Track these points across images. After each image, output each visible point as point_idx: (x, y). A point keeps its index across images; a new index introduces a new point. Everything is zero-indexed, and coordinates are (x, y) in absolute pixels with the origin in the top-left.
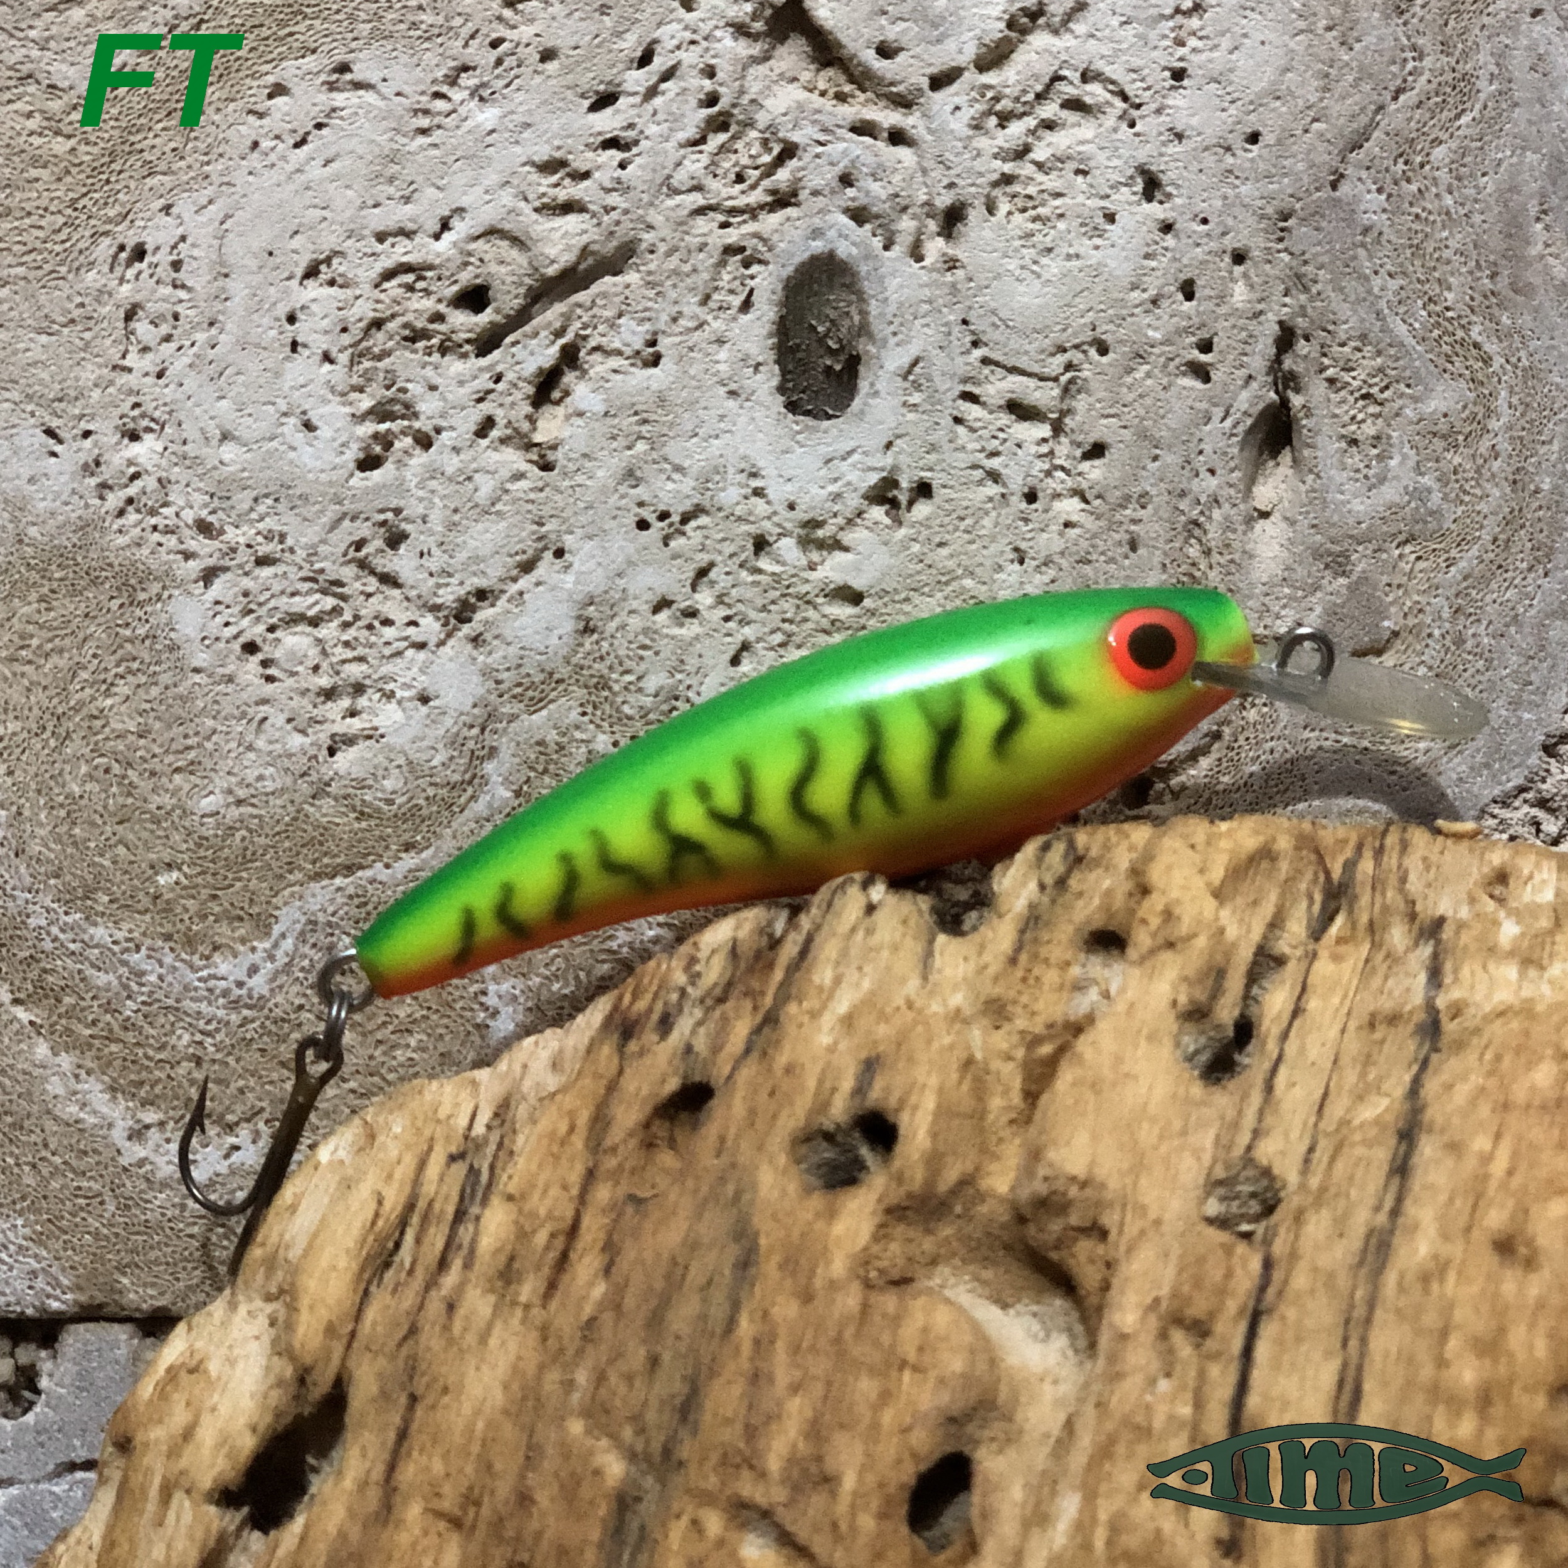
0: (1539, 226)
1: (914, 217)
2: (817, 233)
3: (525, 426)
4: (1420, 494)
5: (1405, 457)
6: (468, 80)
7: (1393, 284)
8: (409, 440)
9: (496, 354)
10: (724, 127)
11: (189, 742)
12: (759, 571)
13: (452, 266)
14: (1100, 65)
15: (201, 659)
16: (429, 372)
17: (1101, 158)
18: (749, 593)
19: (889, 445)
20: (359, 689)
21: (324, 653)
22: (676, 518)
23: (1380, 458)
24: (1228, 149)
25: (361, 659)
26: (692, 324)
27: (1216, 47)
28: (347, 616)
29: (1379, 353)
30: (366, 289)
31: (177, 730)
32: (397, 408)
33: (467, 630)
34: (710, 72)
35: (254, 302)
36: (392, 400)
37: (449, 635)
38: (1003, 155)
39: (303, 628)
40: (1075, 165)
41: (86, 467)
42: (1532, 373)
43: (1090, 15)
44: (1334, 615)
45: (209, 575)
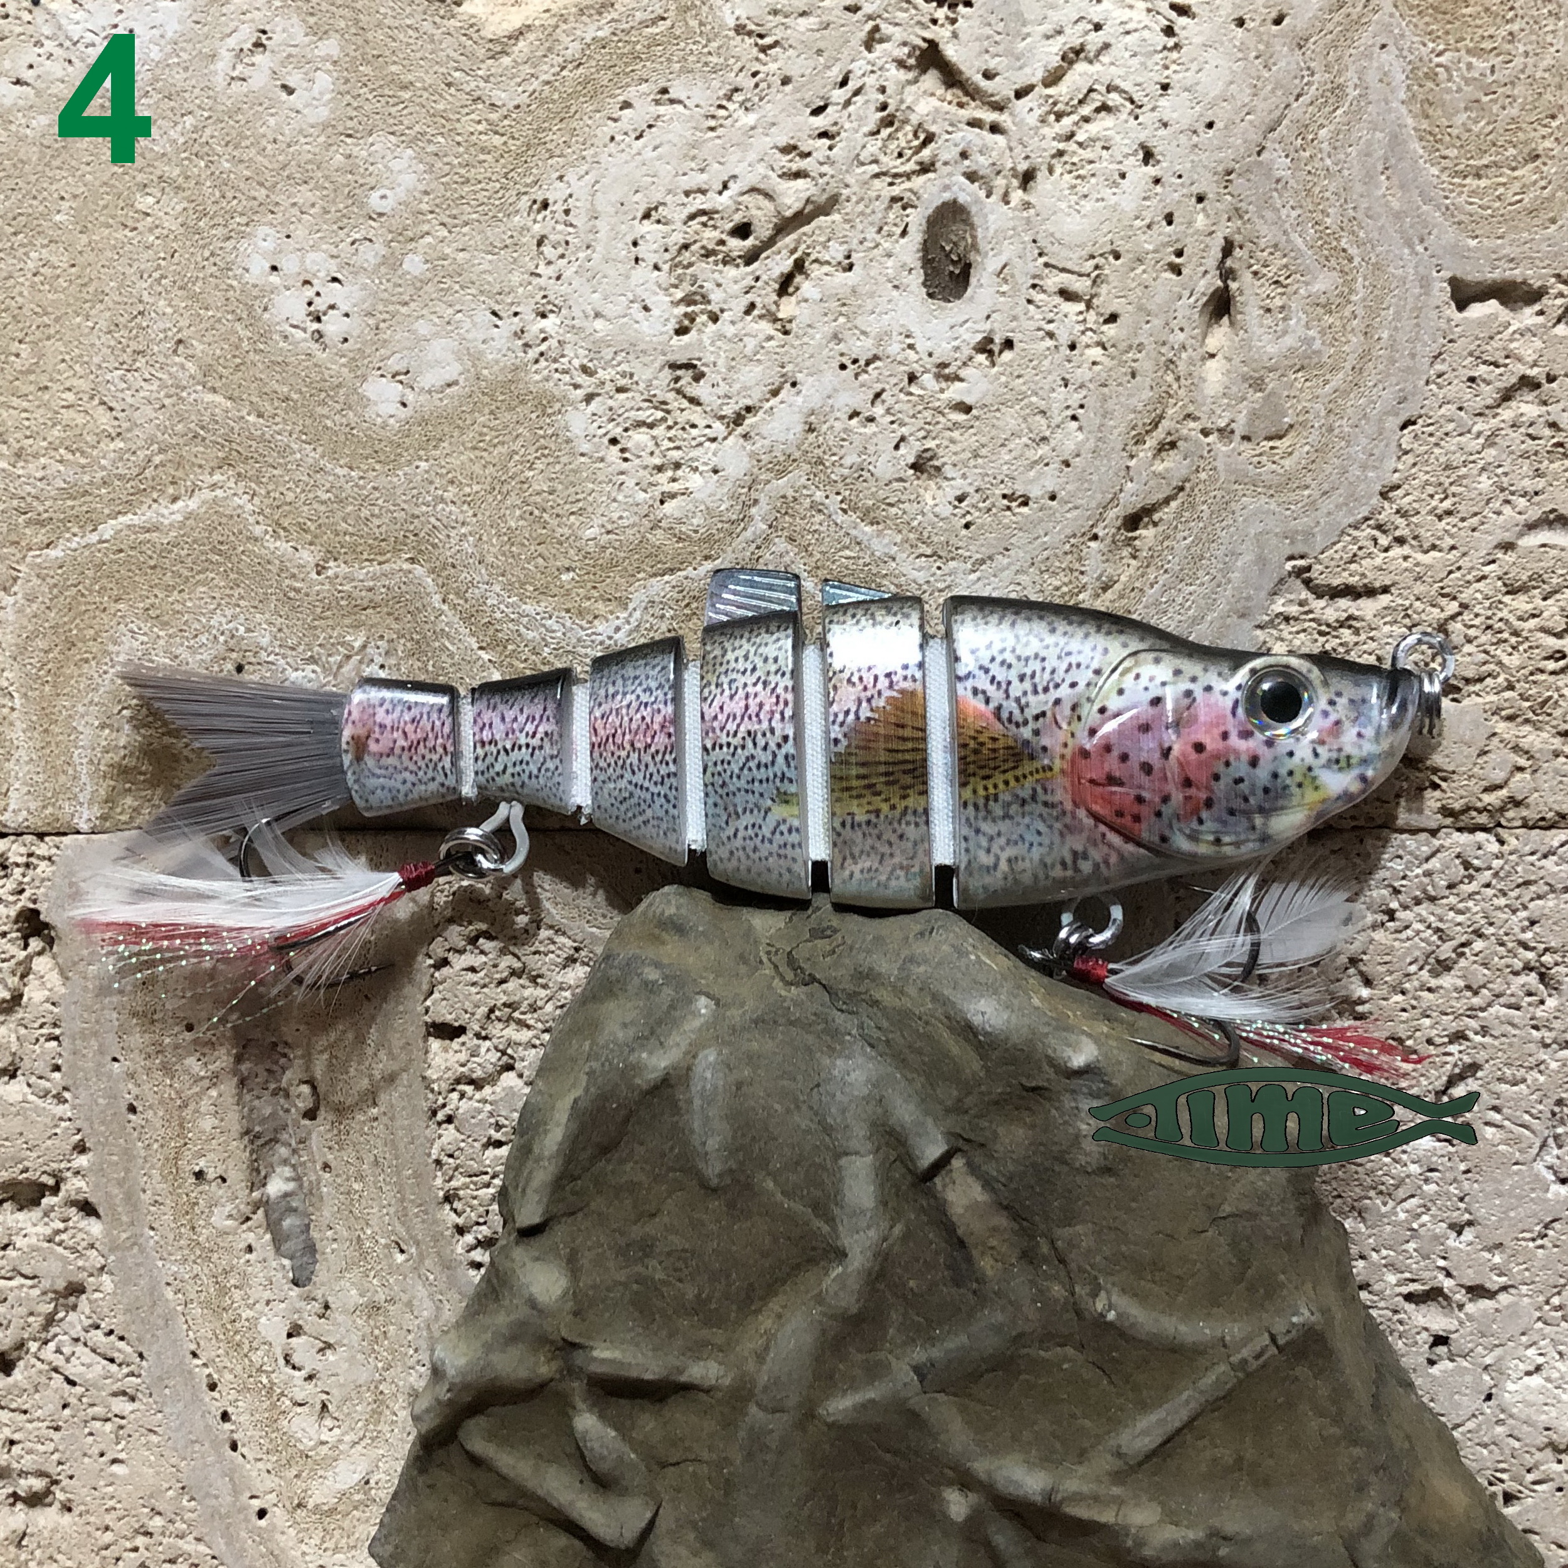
0: (1383, 177)
1: (1005, 177)
2: (946, 188)
3: (773, 308)
4: (1308, 341)
5: (1299, 319)
6: (738, 97)
7: (1294, 214)
8: (704, 318)
9: (756, 265)
10: (891, 124)
11: (579, 497)
12: (911, 394)
13: (730, 211)
14: (1118, 82)
15: (585, 447)
16: (716, 275)
17: (1118, 138)
18: (905, 407)
19: (988, 317)
20: (677, 466)
21: (657, 444)
22: (862, 363)
23: (1284, 319)
24: (1195, 132)
25: (678, 448)
26: (872, 245)
27: (1187, 70)
28: (670, 423)
29: (1285, 256)
30: (679, 225)
31: (571, 490)
32: (698, 298)
33: (740, 430)
34: (883, 90)
35: (613, 234)
36: (695, 293)
37: (730, 434)
38: (1058, 138)
39: (644, 429)
40: (1102, 144)
41: (516, 333)
42: (1377, 267)
43: (1113, 51)
44: (1254, 415)
45: (589, 399)
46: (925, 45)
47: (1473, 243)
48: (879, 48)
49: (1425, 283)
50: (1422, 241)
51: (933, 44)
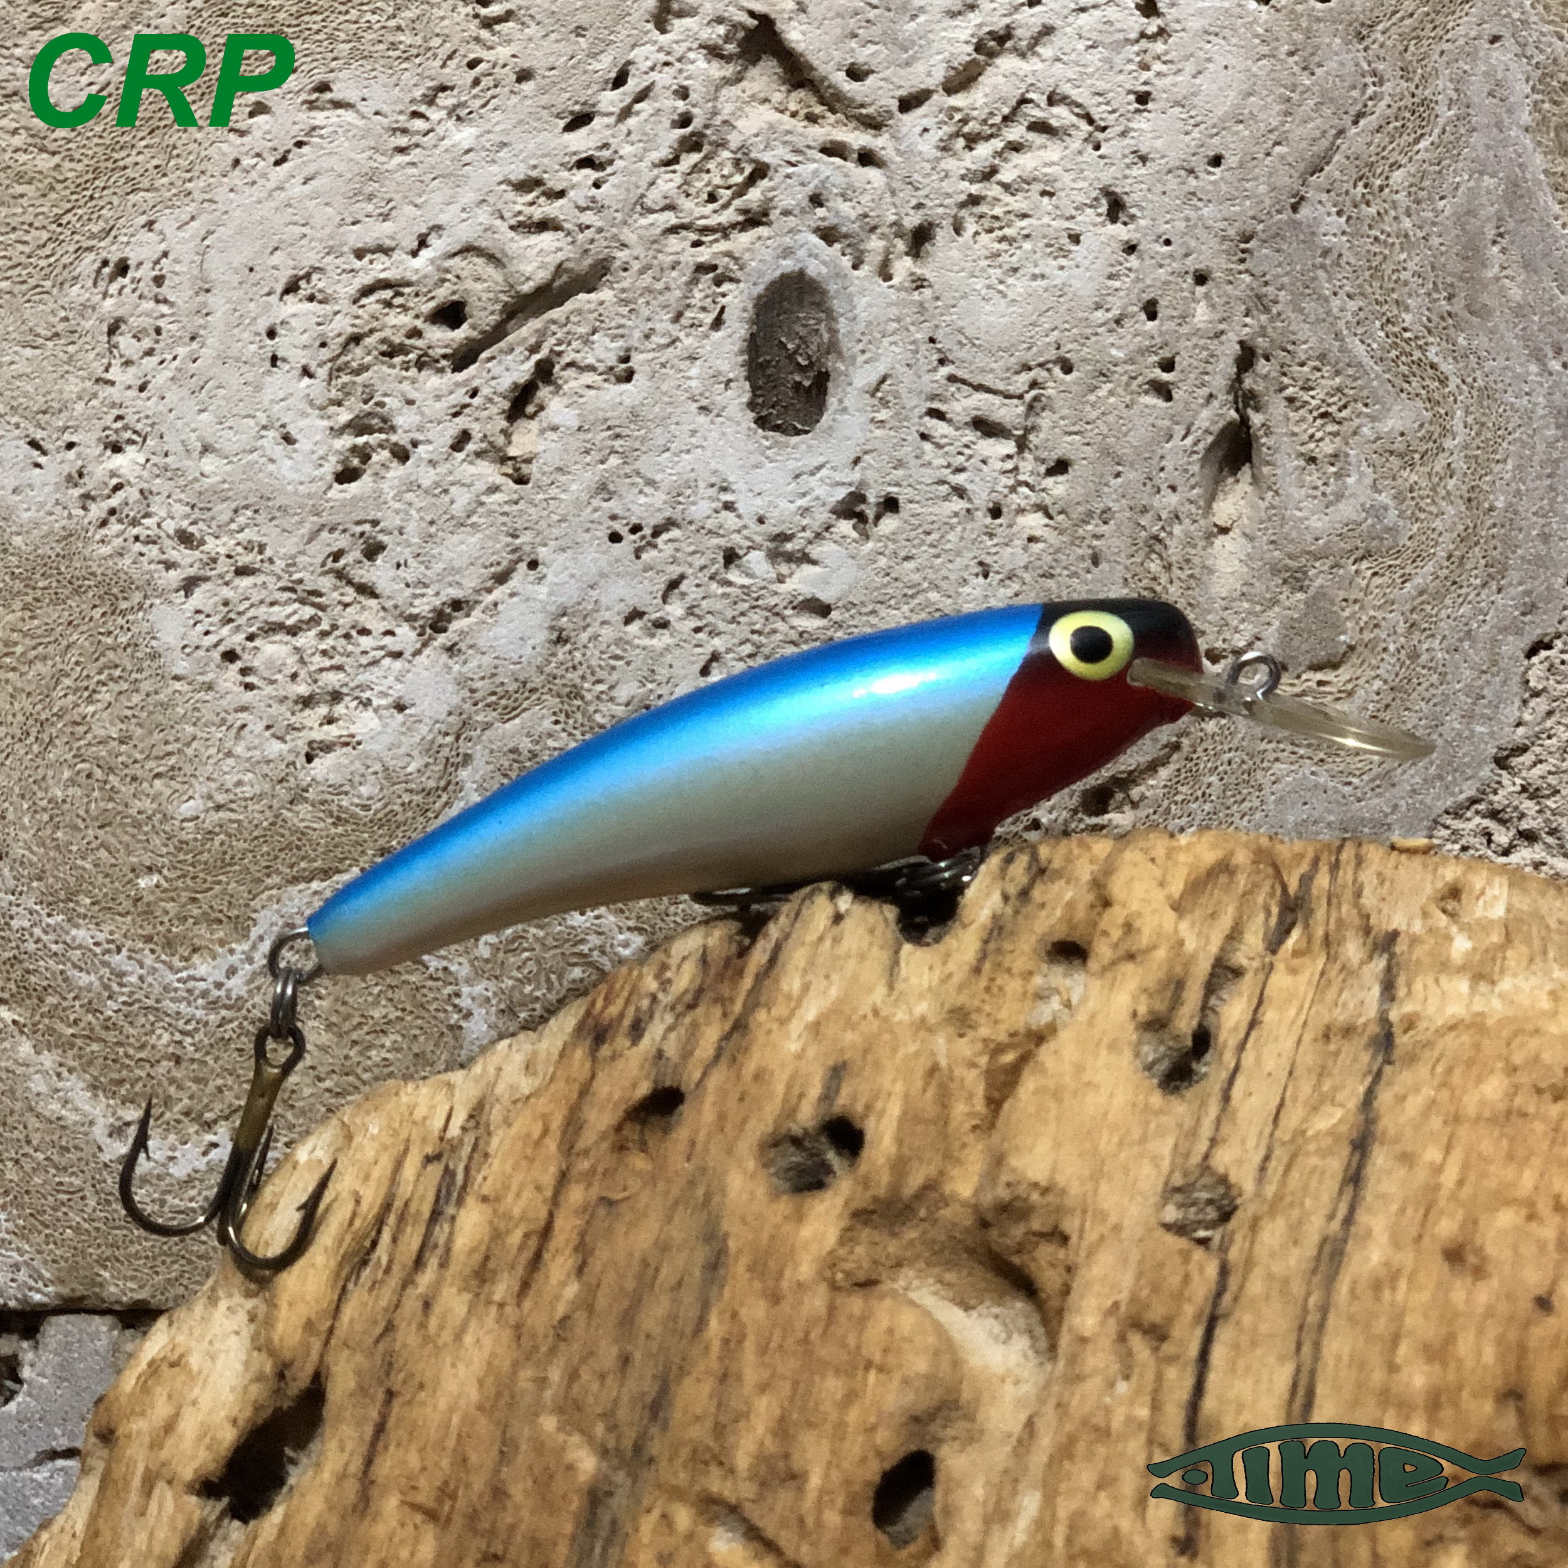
0: (1495, 249)
1: (883, 236)
2: (787, 252)
3: (501, 440)
4: (1376, 511)
5: (1362, 475)
6: (446, 100)
7: (1352, 305)
8: (386, 454)
9: (472, 369)
10: (696, 147)
11: (169, 748)
12: (729, 584)
13: (430, 282)
14: (1066, 89)
15: (182, 666)
16: (406, 386)
17: (1067, 178)
18: (718, 605)
19: (857, 461)
20: (336, 697)
21: (302, 661)
22: (647, 531)
23: (1338, 475)
24: (1191, 171)
25: (339, 668)
26: (663, 341)
27: (1179, 72)
28: (325, 626)
29: (1338, 373)
30: (344, 305)
31: (157, 737)
32: (375, 421)
33: (442, 639)
34: (683, 93)
35: (234, 319)
36: (369, 414)
37: (425, 645)
38: (970, 176)
39: (280, 636)
40: (1040, 187)
41: (69, 478)
42: (1486, 393)
43: (1057, 40)
44: (1291, 628)
45: (189, 585)
46: (752, 23)
48: (678, 25)
51: (765, 22)
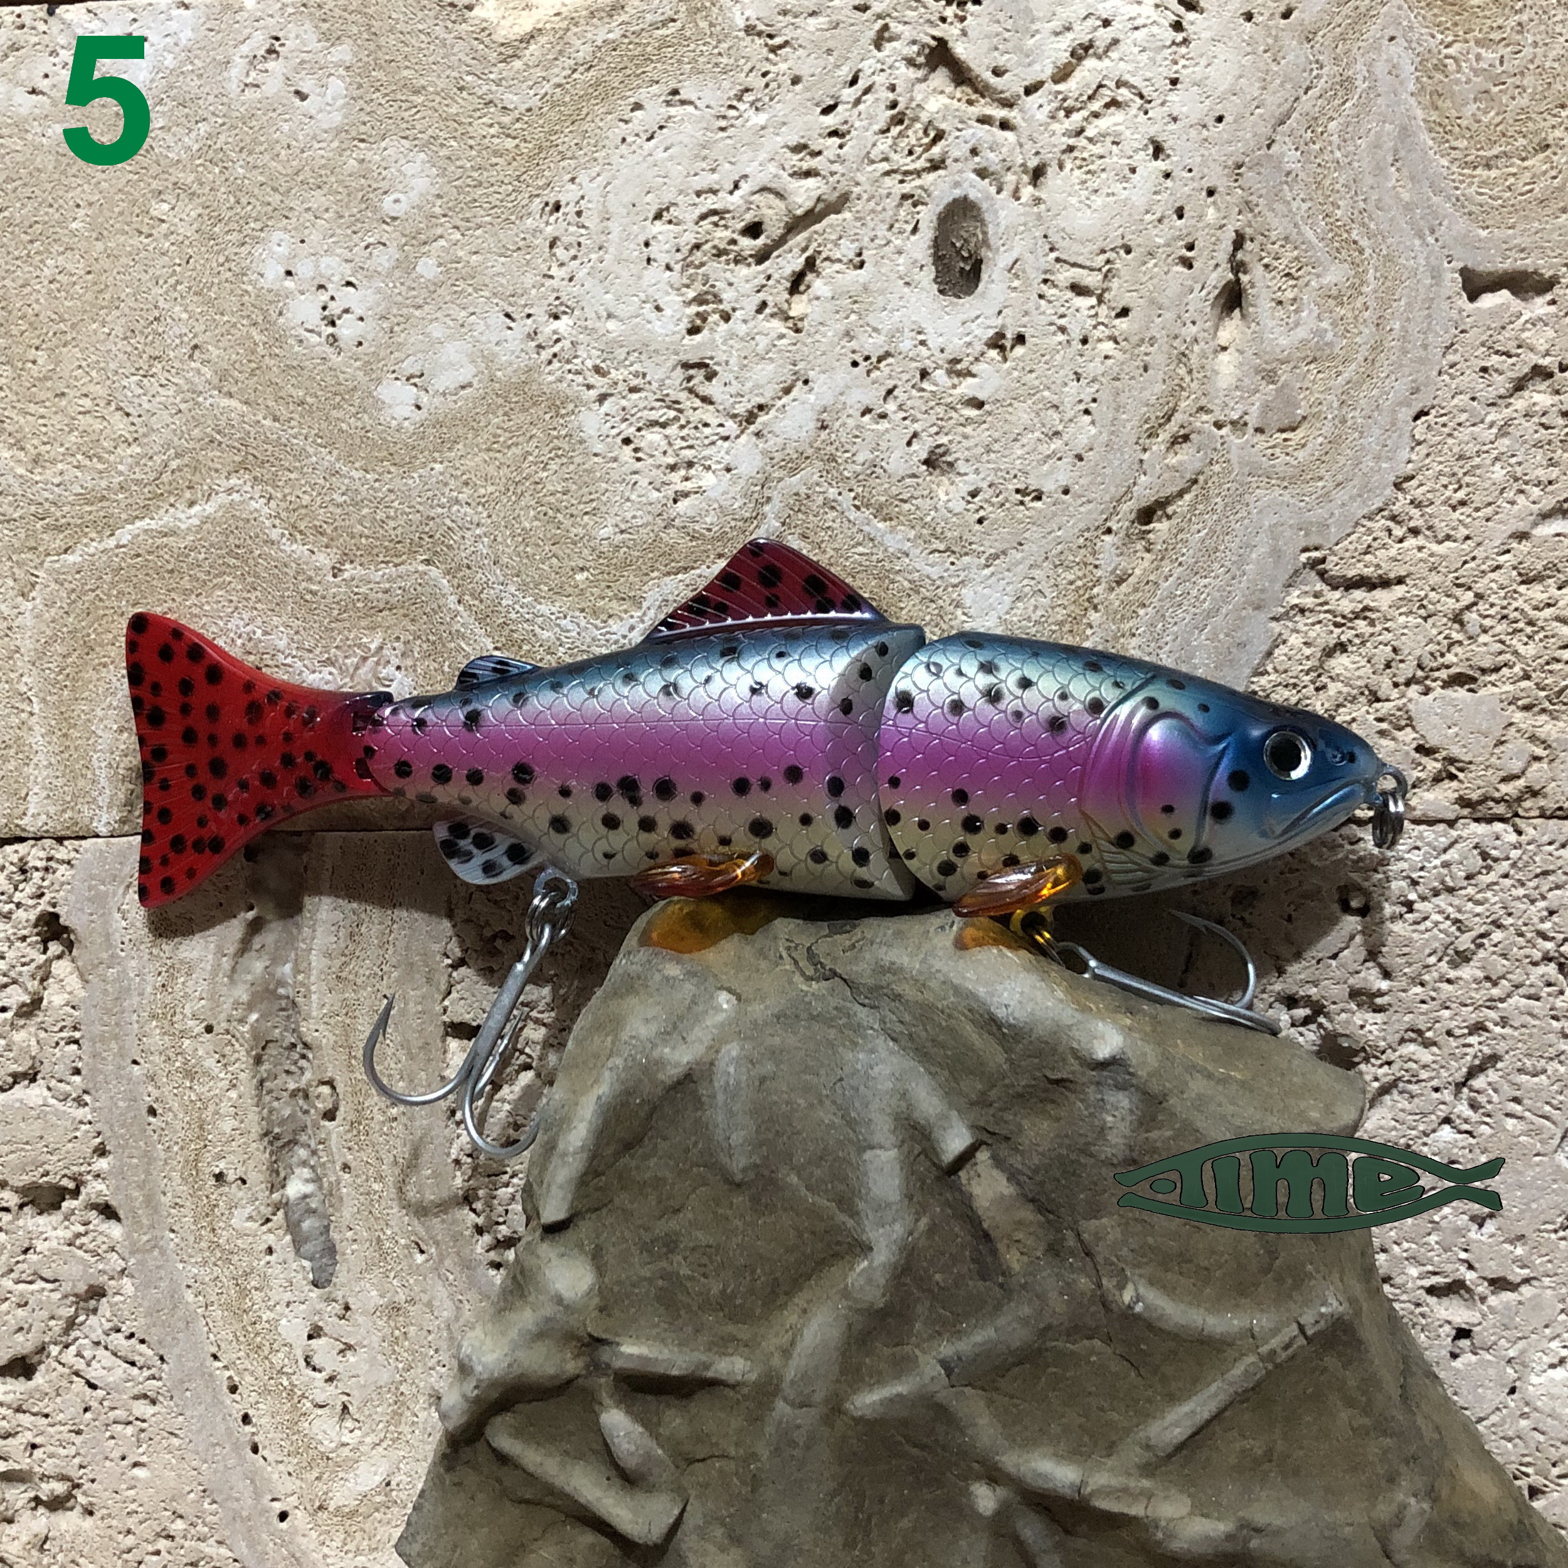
0: (1393, 169)
1: (1015, 173)
2: (957, 184)
3: (785, 306)
4: (1320, 333)
5: (1311, 311)
6: (748, 98)
7: (1305, 206)
8: (716, 317)
9: (768, 263)
10: (901, 122)
11: (592, 497)
12: (923, 390)
13: (741, 210)
14: (1127, 77)
15: (598, 448)
16: (728, 274)
17: (1128, 133)
18: (918, 403)
19: (1000, 312)
20: (690, 464)
21: (669, 443)
22: (874, 359)
23: (1296, 311)
24: (1204, 126)
25: (691, 447)
26: (882, 242)
27: (1196, 65)
28: (683, 422)
29: (1296, 248)
30: (690, 226)
31: (585, 490)
32: (710, 297)
33: (752, 429)
34: (892, 88)
35: (624, 235)
36: (707, 293)
37: (742, 432)
38: (1067, 134)
39: (657, 429)
40: (1111, 139)
41: (529, 335)
42: (1388, 258)
43: (1122, 47)
44: (1266, 408)
45: (602, 398)
46: (934, 43)
47: (1484, 233)
48: (888, 47)
49: (1436, 275)
50: (1433, 232)
51: (942, 42)
